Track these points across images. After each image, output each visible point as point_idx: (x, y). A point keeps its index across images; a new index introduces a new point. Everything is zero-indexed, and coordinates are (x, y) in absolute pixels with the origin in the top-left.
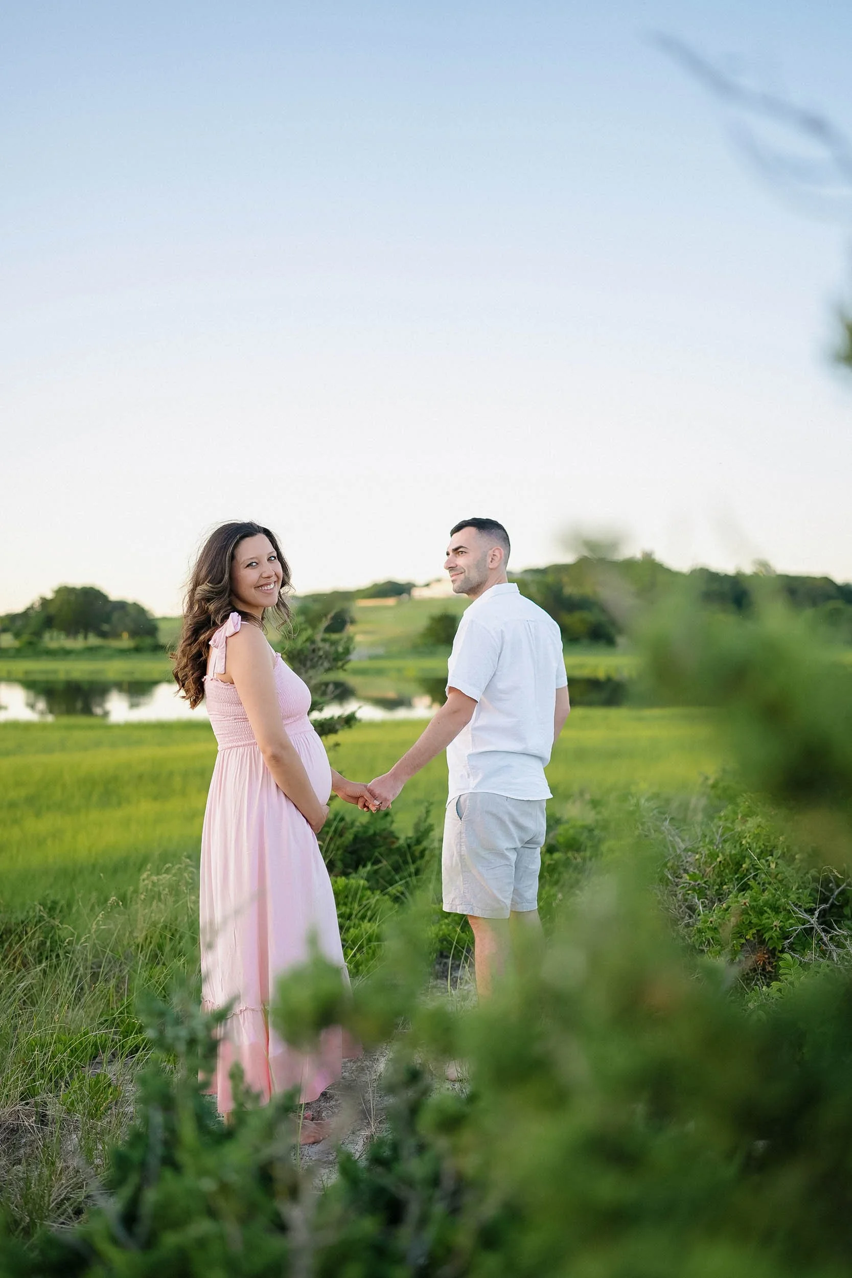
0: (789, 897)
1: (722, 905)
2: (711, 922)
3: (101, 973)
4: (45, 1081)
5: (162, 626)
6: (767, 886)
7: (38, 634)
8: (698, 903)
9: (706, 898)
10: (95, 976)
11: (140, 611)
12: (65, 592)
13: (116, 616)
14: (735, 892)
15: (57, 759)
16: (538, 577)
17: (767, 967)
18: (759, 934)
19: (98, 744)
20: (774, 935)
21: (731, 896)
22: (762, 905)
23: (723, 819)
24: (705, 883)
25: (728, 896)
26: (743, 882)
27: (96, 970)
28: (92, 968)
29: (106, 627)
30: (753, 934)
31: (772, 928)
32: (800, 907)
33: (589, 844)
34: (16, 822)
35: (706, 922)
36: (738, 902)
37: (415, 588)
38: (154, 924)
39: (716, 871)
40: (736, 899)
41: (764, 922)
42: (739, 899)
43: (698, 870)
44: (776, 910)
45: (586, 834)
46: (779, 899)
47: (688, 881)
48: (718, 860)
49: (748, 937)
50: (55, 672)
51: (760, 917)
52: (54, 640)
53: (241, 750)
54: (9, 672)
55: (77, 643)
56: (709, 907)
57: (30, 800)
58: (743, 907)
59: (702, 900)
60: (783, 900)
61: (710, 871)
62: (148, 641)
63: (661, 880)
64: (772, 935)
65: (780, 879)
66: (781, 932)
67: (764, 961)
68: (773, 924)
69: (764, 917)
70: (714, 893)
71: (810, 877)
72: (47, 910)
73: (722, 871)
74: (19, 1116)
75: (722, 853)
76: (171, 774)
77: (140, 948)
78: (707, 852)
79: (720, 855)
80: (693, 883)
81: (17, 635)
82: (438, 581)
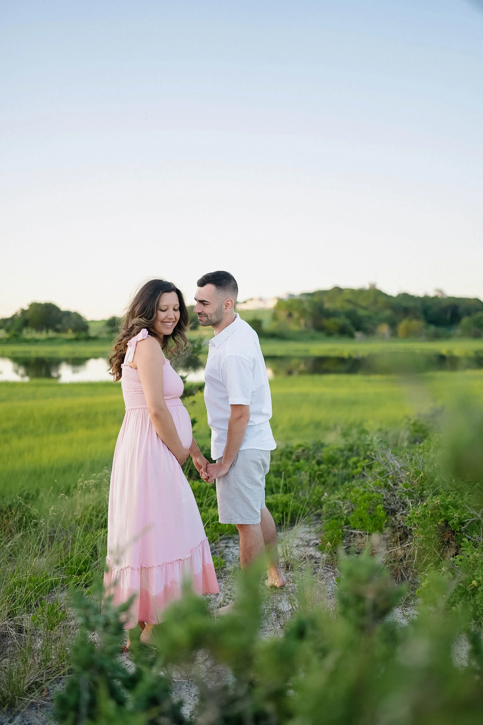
0: (463, 499)
1: (423, 503)
2: (417, 514)
3: (55, 537)
4: (22, 606)
5: (91, 325)
6: (450, 492)
7: (20, 330)
8: (409, 501)
9: (413, 499)
10: (52, 539)
11: (78, 317)
12: (35, 306)
13: (64, 320)
14: (431, 495)
15: (31, 404)
16: (309, 298)
17: (450, 541)
18: (446, 522)
19: (54, 395)
20: (454, 522)
21: (428, 498)
22: (447, 504)
23: (422, 448)
24: (413, 489)
25: (427, 497)
26: (436, 490)
27: (52, 535)
28: (50, 533)
29: (59, 326)
30: (442, 522)
31: (454, 518)
32: (470, 505)
33: (341, 459)
34: (7, 441)
35: (414, 514)
36: (433, 502)
37: (238, 304)
38: (87, 508)
39: (419, 482)
40: (432, 500)
41: (448, 514)
42: (433, 500)
43: (408, 481)
44: (456, 507)
45: (339, 454)
46: (457, 501)
47: (403, 488)
48: (421, 475)
49: (439, 523)
50: (29, 352)
51: (446, 511)
52: (29, 334)
53: (137, 411)
54: (3, 352)
55: (42, 335)
56: (415, 504)
57: (15, 429)
58: (436, 505)
59: (412, 500)
60: (460, 502)
61: (416, 482)
62: (83, 334)
63: (385, 486)
64: (453, 522)
65: (458, 488)
66: (459, 521)
67: (448, 538)
68: (454, 516)
69: (448, 512)
70: (418, 495)
71: (476, 488)
72: (24, 499)
73: (423, 482)
74: (6, 627)
75: (422, 471)
76: (96, 414)
77: (78, 523)
78: (414, 471)
79: (422, 473)
80: (405, 489)
81: (8, 331)
82: (252, 300)
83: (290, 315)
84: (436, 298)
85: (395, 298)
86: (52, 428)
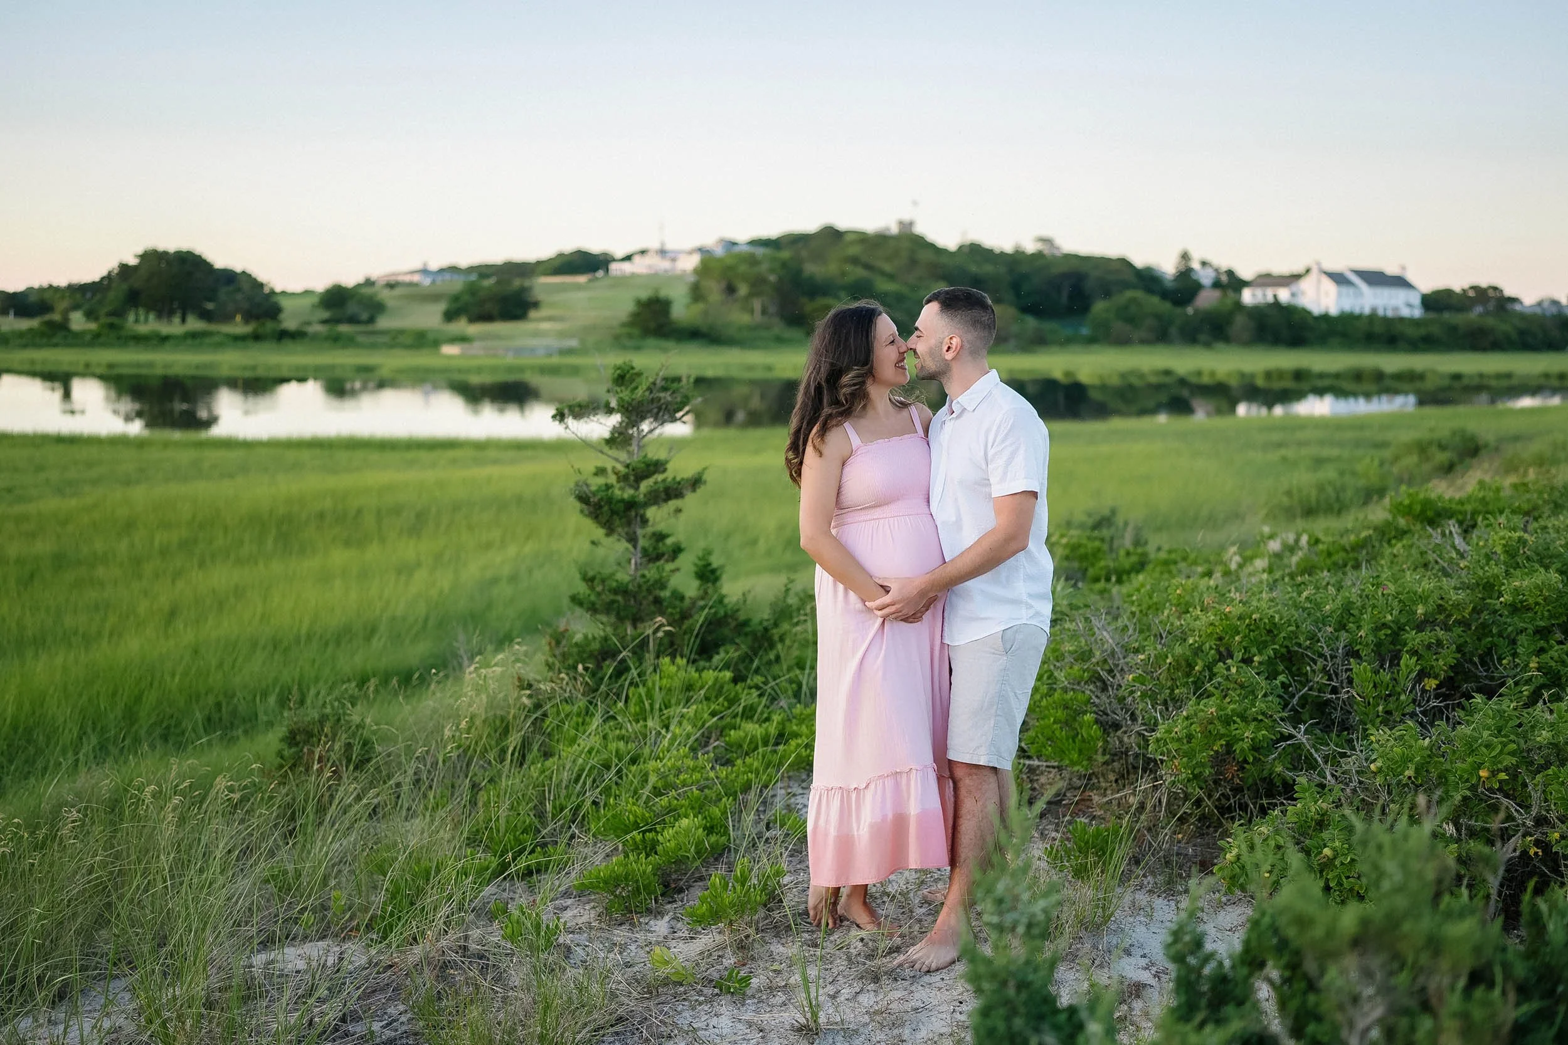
1: (1184, 713)
2: (1176, 734)
5: (285, 303)
7: (120, 314)
12: (151, 257)
13: (223, 293)
14: (1195, 698)
16: (770, 251)
17: (1235, 779)
18: (1229, 745)
21: (1190, 703)
22: (1230, 714)
26: (1202, 688)
29: (210, 307)
30: (1222, 746)
31: (1243, 740)
36: (1203, 711)
37: (613, 262)
39: (1166, 673)
40: (1198, 707)
41: (1234, 733)
42: (1202, 707)
43: (1143, 671)
44: (1246, 720)
47: (1133, 684)
48: (1168, 661)
49: (1217, 748)
50: (151, 365)
51: (1229, 728)
52: (148, 324)
54: (89, 364)
55: (174, 327)
56: (1168, 713)
57: (186, 547)
58: (1209, 716)
61: (1161, 673)
62: (270, 326)
64: (1243, 747)
67: (1233, 774)
68: (1243, 735)
69: (1233, 728)
70: (1168, 698)
73: (1173, 674)
75: (1170, 653)
78: (1153, 652)
80: (1139, 686)
81: (91, 315)
82: (643, 252)
83: (731, 290)
84: (1039, 255)
85: (955, 253)
86: (270, 542)
